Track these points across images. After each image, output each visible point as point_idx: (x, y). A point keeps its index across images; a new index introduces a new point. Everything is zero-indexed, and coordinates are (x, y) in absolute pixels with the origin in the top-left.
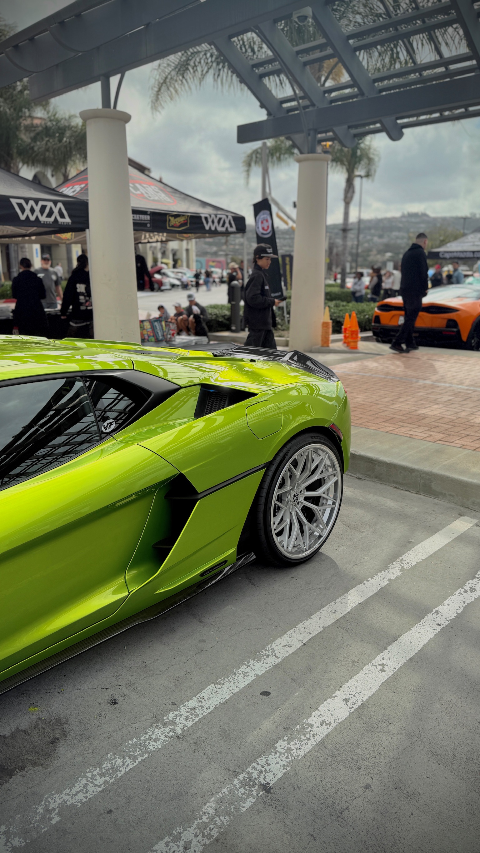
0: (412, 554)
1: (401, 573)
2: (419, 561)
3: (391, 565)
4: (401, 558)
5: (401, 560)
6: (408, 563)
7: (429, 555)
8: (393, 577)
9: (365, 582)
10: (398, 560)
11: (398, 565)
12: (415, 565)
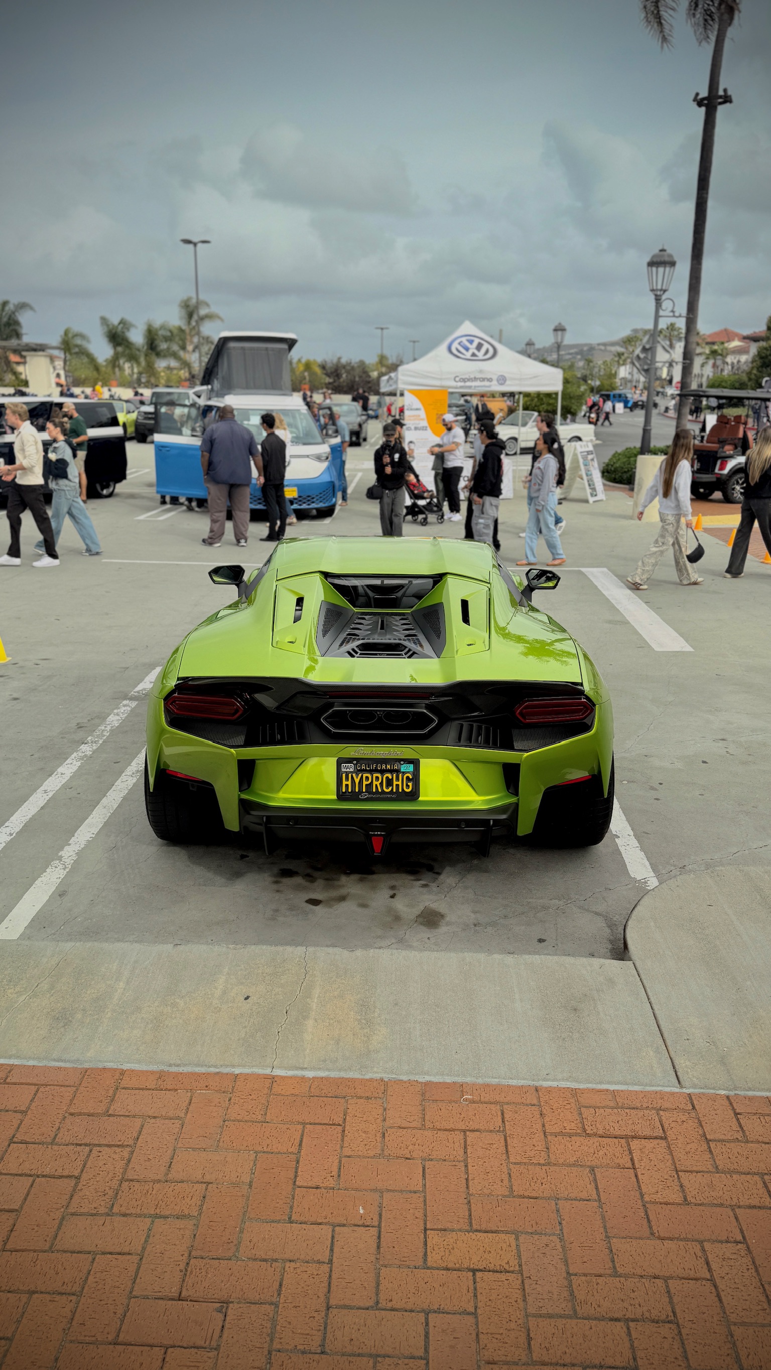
0: (55, 880)
1: (60, 854)
2: (44, 874)
3: (75, 859)
4: (67, 870)
5: (66, 868)
6: (56, 867)
7: (34, 885)
8: (66, 848)
9: (94, 836)
10: (70, 866)
11: (66, 860)
12: (47, 867)
